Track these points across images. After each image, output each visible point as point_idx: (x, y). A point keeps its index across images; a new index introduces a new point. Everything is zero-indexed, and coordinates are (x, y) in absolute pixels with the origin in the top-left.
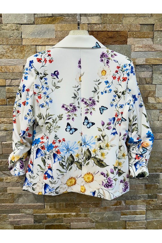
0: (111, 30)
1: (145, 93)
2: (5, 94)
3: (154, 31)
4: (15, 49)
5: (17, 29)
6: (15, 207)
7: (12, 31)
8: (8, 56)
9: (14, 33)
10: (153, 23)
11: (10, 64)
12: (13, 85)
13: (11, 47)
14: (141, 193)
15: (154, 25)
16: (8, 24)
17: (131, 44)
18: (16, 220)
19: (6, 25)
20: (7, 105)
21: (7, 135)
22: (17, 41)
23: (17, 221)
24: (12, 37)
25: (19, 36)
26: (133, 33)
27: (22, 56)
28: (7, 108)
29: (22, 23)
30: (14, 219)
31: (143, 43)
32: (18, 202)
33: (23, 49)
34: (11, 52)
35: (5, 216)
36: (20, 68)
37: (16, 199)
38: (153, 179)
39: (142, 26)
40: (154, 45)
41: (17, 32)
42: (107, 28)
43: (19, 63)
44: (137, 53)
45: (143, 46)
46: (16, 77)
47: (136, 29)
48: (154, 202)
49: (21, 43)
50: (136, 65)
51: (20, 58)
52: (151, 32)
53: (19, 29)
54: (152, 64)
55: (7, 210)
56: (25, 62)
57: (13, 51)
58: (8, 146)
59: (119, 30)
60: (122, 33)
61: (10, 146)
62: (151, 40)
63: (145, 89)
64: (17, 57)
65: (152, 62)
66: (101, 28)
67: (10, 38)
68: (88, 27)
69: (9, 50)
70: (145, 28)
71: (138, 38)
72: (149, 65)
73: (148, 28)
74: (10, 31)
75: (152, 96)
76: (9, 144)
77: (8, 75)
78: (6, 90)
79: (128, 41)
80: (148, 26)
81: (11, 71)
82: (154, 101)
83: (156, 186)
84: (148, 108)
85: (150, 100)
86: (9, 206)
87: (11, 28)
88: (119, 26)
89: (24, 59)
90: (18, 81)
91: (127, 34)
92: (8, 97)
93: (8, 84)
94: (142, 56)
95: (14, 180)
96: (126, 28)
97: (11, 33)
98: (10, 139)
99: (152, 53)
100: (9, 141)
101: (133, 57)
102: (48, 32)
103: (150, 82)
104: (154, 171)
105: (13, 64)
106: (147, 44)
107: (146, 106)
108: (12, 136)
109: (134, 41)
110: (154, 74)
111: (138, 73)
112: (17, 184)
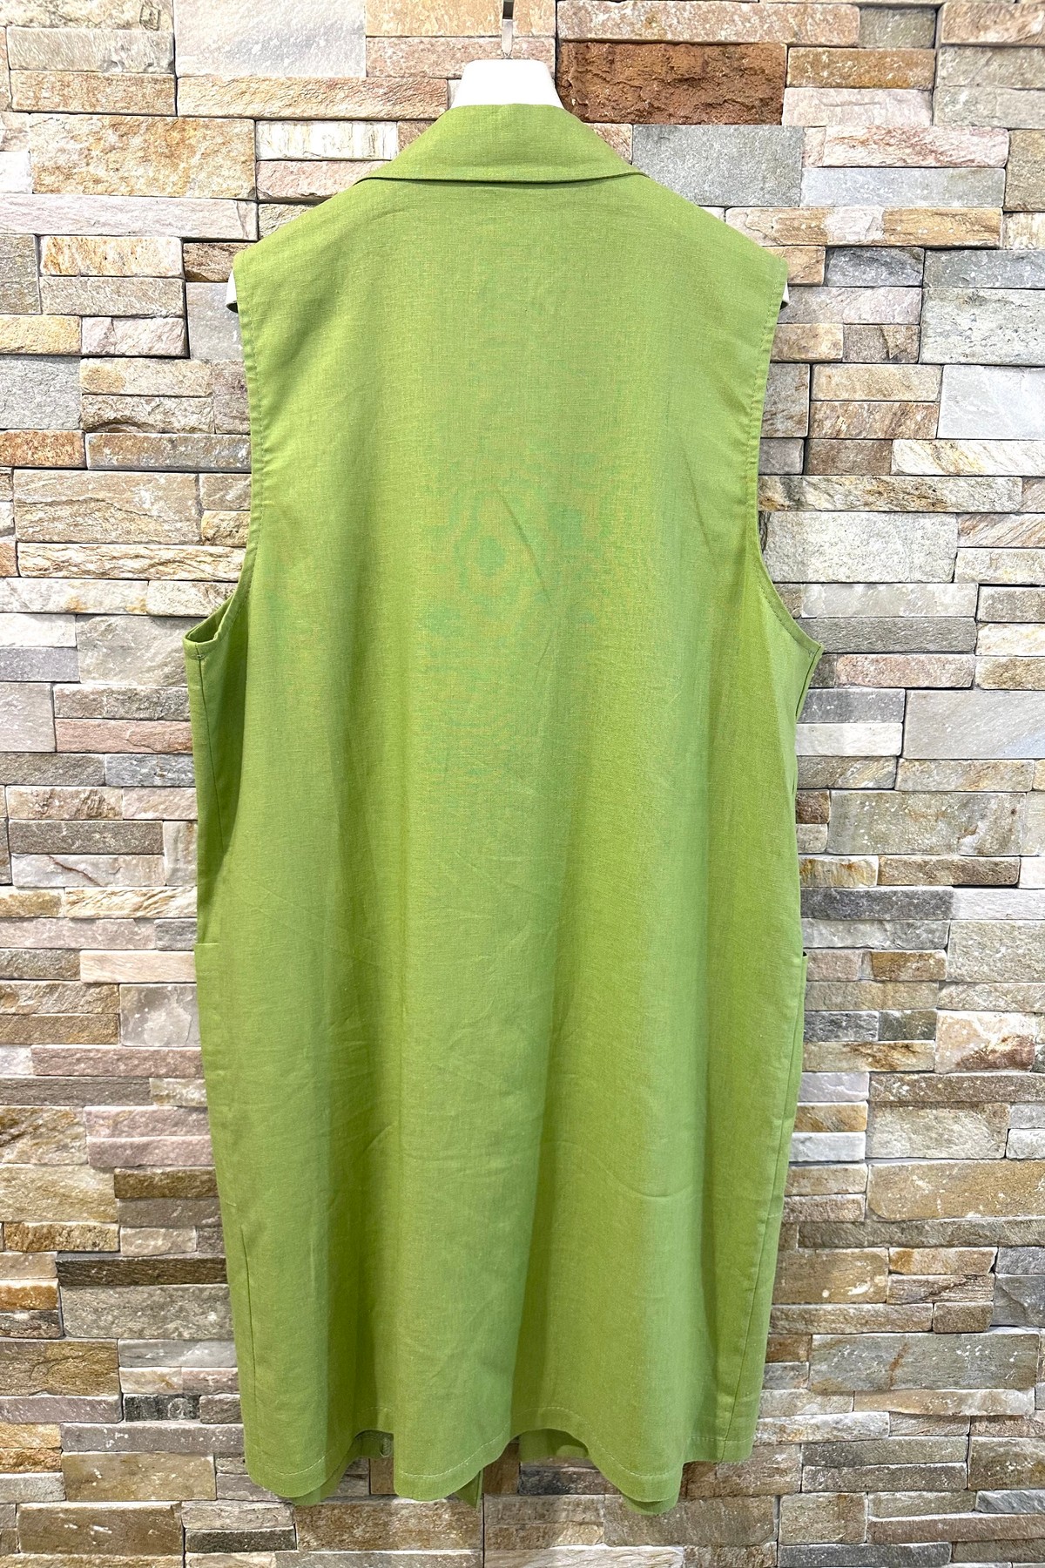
0: (686, 37)
1: (877, 417)
2: (72, 404)
3: (937, 45)
4: (136, 141)
5: (150, 21)
7: (120, 32)
8: (97, 181)
9: (131, 43)
11: (104, 225)
12: (123, 348)
13: (114, 126)
14: (839, 1000)
15: (937, 9)
17: (801, 124)
18: (123, 1140)
20: (86, 469)
21: (83, 643)
22: (148, 91)
23: (132, 1146)
24: (117, 70)
25: (158, 59)
26: (817, 56)
27: (174, 178)
28: (86, 483)
30: (112, 1135)
31: (871, 119)
32: (139, 1035)
34: (112, 156)
35: (66, 1115)
36: (162, 255)
37: (126, 1019)
38: (911, 921)
39: (871, 18)
40: (935, 128)
41: (145, 37)
42: (665, 25)
43: (157, 221)
44: (839, 178)
45: (872, 136)
46: (138, 306)
47: (835, 33)
48: (914, 1060)
49: (170, 106)
50: (831, 250)
51: (166, 194)
52: (924, 55)
53: (162, 18)
54: (920, 243)
55: (76, 1083)
56: (194, 218)
57: (126, 153)
58: (88, 707)
59: (733, 39)
60: (753, 55)
61: (102, 707)
62: (918, 99)
63: (880, 391)
64: (144, 187)
65: (920, 231)
66: (632, 24)
67: (107, 70)
68: (559, 14)
69: (102, 142)
70: (889, 30)
71: (846, 87)
72: (902, 248)
73: (906, 26)
74: (109, 29)
75: (920, 433)
76: (92, 693)
77: (94, 293)
78: (81, 380)
79: (785, 102)
80: (902, 15)
81: (109, 266)
82: (926, 461)
83: (932, 962)
84: (895, 502)
85: (905, 457)
86: (91, 1059)
87: (110, 15)
88: (734, 13)
89: (185, 200)
90: (153, 328)
91: (780, 64)
92: (92, 419)
93: (95, 344)
94: (866, 196)
95: (122, 908)
96: (776, 28)
97: (113, 43)
98: (99, 668)
99: (924, 177)
100: (94, 678)
101: (812, 202)
102: (326, 40)
103: (905, 350)
104: (921, 875)
105: (123, 225)
106: (899, 121)
107: (880, 493)
108: (112, 649)
109: (823, 107)
110: (929, 304)
111: (839, 298)
112: (136, 929)
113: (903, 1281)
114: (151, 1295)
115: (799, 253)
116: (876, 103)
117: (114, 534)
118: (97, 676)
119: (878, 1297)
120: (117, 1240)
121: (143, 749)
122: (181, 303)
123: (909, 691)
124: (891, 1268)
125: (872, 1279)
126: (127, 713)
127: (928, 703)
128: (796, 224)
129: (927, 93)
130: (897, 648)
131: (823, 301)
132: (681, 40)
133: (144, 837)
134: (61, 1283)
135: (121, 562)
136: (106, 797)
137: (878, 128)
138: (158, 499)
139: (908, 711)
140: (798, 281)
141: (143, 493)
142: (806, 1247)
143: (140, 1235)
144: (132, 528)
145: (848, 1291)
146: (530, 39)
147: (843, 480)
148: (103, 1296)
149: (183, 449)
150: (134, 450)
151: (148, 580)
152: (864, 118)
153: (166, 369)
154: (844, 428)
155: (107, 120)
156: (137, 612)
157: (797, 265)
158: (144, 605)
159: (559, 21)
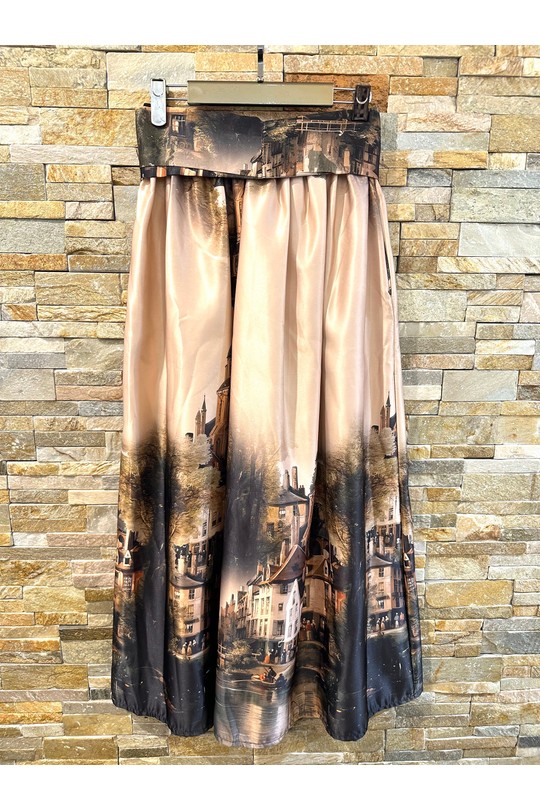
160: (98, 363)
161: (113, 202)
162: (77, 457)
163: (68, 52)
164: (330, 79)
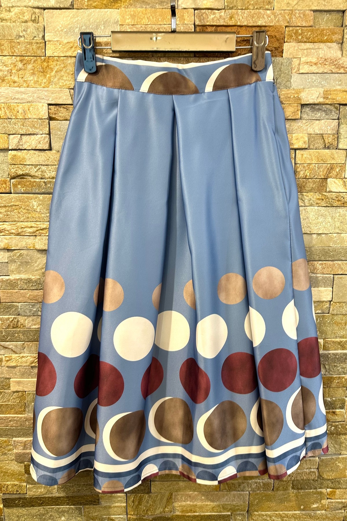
0: (245, 24)
1: (321, 170)
2: (6, 168)
3: (344, 26)
4: (30, 66)
5: (35, 20)
6: (27, 423)
7: (24, 24)
8: (14, 82)
9: (27, 29)
10: (341, 7)
11: (17, 99)
12: (25, 147)
13: (21, 61)
15: (344, 12)
16: (13, 7)
17: (291, 56)
18: (28, 451)
19: (10, 11)
20: (11, 193)
21: (11, 261)
22: (34, 47)
24: (22, 39)
25: (38, 35)
26: (297, 31)
27: (45, 81)
28: (11, 199)
29: (45, 5)
30: (24, 449)
31: (318, 55)
33: (48, 66)
34: (20, 73)
35: (5, 442)
36: (40, 110)
37: (29, 405)
38: (336, 364)
39: (318, 15)
40: (344, 58)
41: (33, 26)
42: (237, 19)
43: (38, 97)
44: (306, 78)
45: (319, 62)
46: (31, 130)
47: (304, 21)
48: (337, 418)
49: (43, 52)
50: (303, 106)
51: (42, 87)
52: (338, 30)
53: (39, 19)
54: (338, 103)
55: (10, 429)
56: (53, 96)
57: (26, 71)
58: (12, 284)
59: (264, 24)
60: (272, 30)
61: (18, 285)
62: (337, 47)
63: (322, 160)
64: (33, 84)
65: (338, 98)
66: (224, 19)
67: (18, 39)
68: (195, 15)
69: (16, 67)
70: (325, 20)
71: (308, 42)
72: (331, 104)
73: (332, 18)
74: (19, 23)
75: (338, 176)
76: (14, 280)
77: (14, 126)
78: (9, 159)
79: (285, 48)
80: (330, 14)
81: (19, 115)
82: (341, 187)
83: (343, 380)
84: (328, 203)
85: (332, 185)
86: (15, 420)
87: (19, 18)
88: (264, 14)
89: (49, 89)
90: (37, 139)
91: (282, 34)
92: (13, 174)
93: (14, 145)
94: (316, 84)
95: (26, 363)
96: (281, 20)
97: (21, 29)
98: (17, 270)
99: (339, 77)
100: (15, 274)
101: (295, 87)
102: (104, 27)
103: (332, 144)
104: (339, 346)
105: (24, 99)
106: (329, 55)
107: (322, 199)
108: (22, 263)
109: (299, 50)
110: (342, 126)
111: (306, 124)
112: (32, 370)
113: (332, 502)
114: (39, 511)
115: (290, 107)
116: (319, 48)
117: (22, 218)
118: (16, 273)
119: (323, 508)
120: (26, 489)
121: (34, 301)
122: (48, 129)
123: (335, 276)
124: (328, 497)
125: (320, 501)
126: (28, 287)
127: (342, 280)
128: (289, 96)
129: (340, 45)
130: (330, 259)
131: (299, 126)
132: (243, 25)
133: (34, 335)
134: (4, 506)
135: (25, 229)
136: (19, 320)
137: (321, 58)
138: (39, 205)
139: (334, 283)
140: (290, 118)
141: (33, 202)
142: (294, 489)
143: (35, 488)
144: (29, 216)
145: (311, 506)
146: (184, 25)
147: (308, 194)
148: (20, 511)
149: (49, 185)
150: (30, 186)
151: (36, 236)
152: (315, 54)
153: (42, 155)
154: (308, 174)
155: (18, 58)
156: (31, 248)
157: (289, 112)
158: (34, 246)
159: (195, 18)
160: (36, 270)
161: (49, 134)
162: (17, 350)
163: (12, 10)
164: (234, 29)
